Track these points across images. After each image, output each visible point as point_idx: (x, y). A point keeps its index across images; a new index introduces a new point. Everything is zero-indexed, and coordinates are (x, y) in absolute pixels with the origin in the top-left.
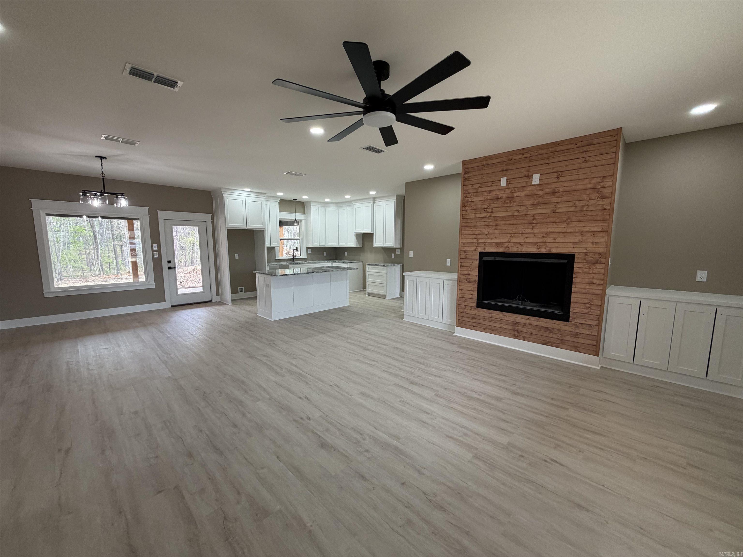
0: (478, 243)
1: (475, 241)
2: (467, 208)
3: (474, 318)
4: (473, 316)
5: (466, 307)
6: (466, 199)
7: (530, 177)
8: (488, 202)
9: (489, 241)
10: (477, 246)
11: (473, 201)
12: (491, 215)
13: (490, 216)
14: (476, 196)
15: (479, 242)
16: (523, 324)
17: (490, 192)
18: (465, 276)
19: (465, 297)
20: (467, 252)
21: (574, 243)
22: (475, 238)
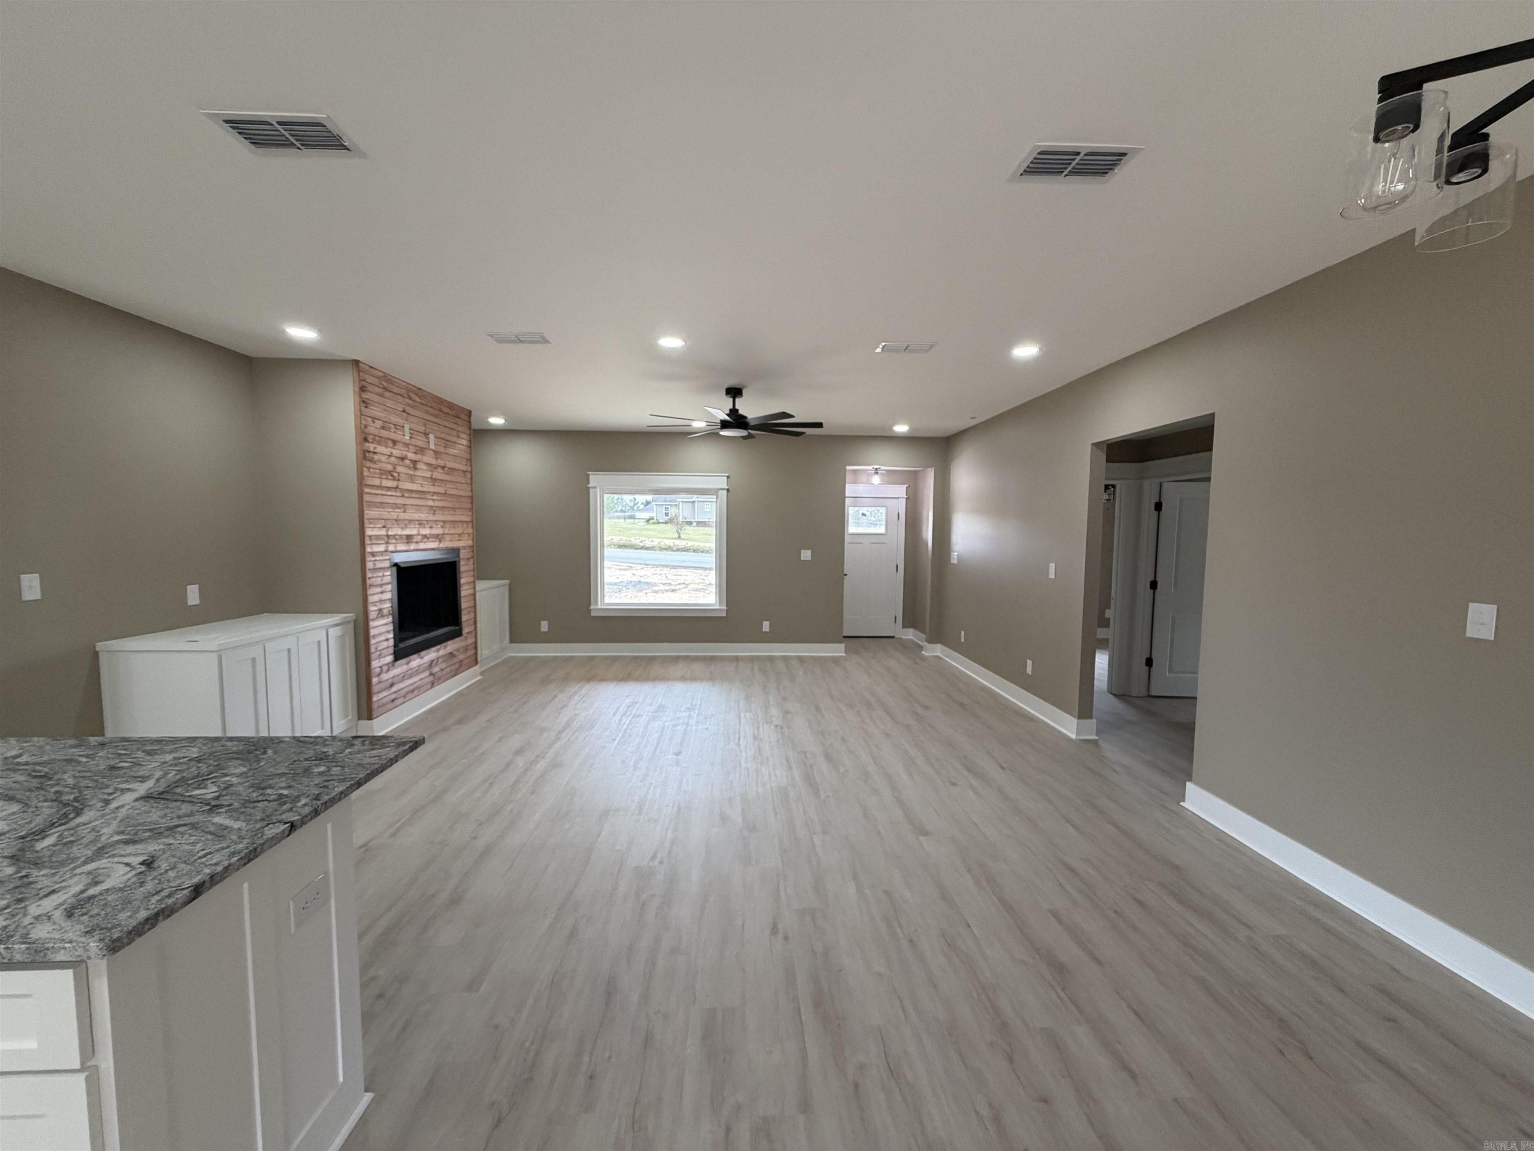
0: (388, 536)
1: (383, 532)
2: (369, 464)
3: (392, 685)
4: (390, 681)
5: (382, 670)
6: (367, 444)
7: (426, 435)
8: (393, 459)
9: (399, 532)
10: (387, 543)
11: (376, 451)
12: (398, 485)
13: (397, 488)
14: (379, 443)
15: (390, 533)
16: (436, 661)
17: (394, 442)
18: (377, 604)
19: (379, 649)
20: (375, 554)
21: (460, 535)
22: (384, 527)
